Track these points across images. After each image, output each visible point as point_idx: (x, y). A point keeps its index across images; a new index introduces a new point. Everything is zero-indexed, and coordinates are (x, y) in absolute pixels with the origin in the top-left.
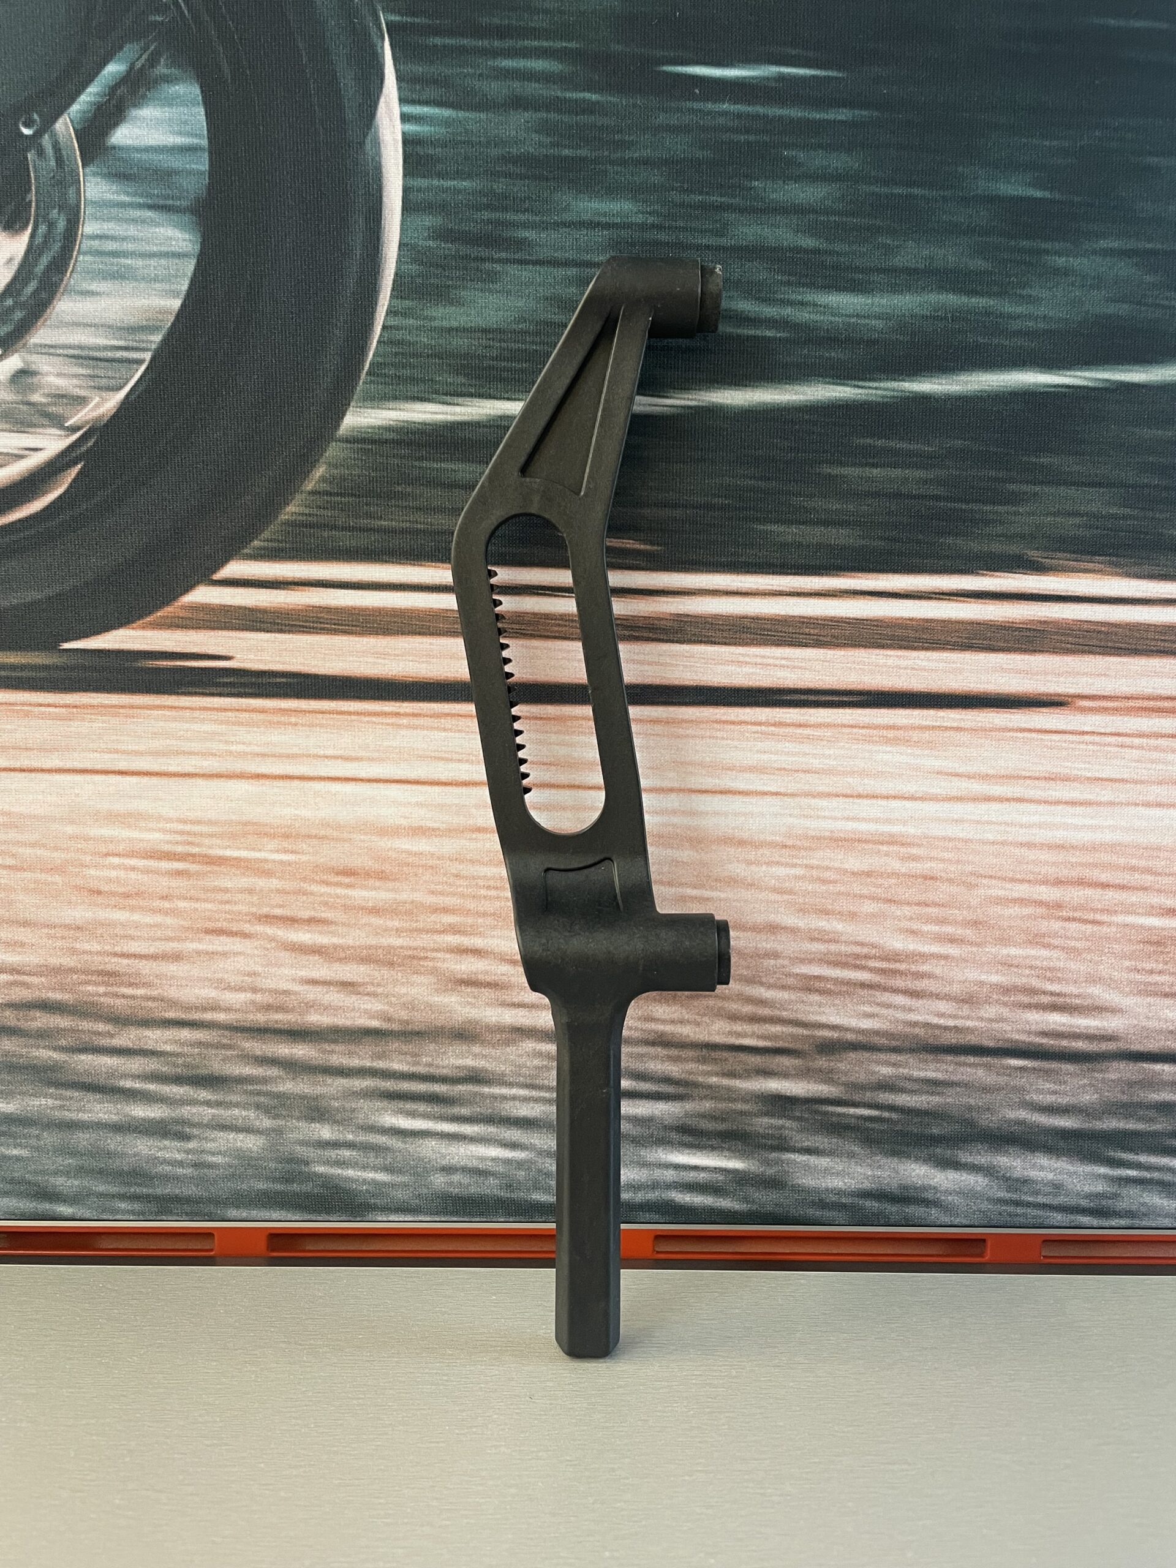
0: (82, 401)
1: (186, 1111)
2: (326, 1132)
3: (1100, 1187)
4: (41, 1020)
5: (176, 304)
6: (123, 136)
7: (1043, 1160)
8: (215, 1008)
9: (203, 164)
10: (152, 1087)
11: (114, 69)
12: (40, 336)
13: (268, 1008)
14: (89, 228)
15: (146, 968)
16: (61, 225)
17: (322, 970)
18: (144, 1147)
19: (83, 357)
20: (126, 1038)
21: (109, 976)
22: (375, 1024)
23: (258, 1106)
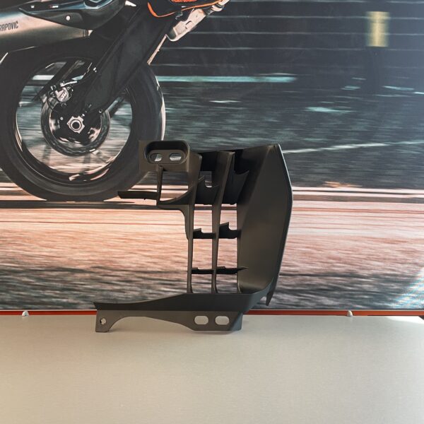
0: (109, 158)
1: (124, 287)
2: (150, 291)
3: (297, 301)
4: (98, 270)
5: (126, 141)
6: (117, 113)
7: (285, 295)
8: (130, 267)
9: (131, 118)
10: (118, 283)
11: (116, 102)
12: (102, 147)
13: (140, 267)
14: (111, 128)
15: (117, 260)
16: (106, 128)
17: (150, 260)
18: (116, 294)
19: (110, 150)
20: (114, 273)
21: (111, 261)
22: (160, 270)
23: (138, 287)
